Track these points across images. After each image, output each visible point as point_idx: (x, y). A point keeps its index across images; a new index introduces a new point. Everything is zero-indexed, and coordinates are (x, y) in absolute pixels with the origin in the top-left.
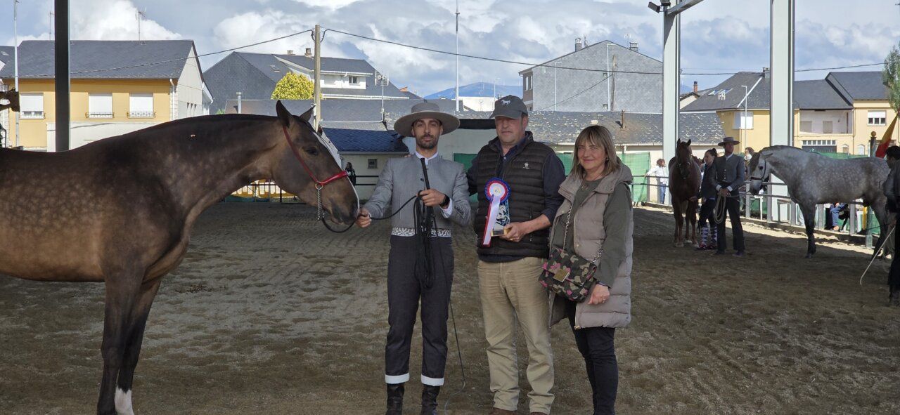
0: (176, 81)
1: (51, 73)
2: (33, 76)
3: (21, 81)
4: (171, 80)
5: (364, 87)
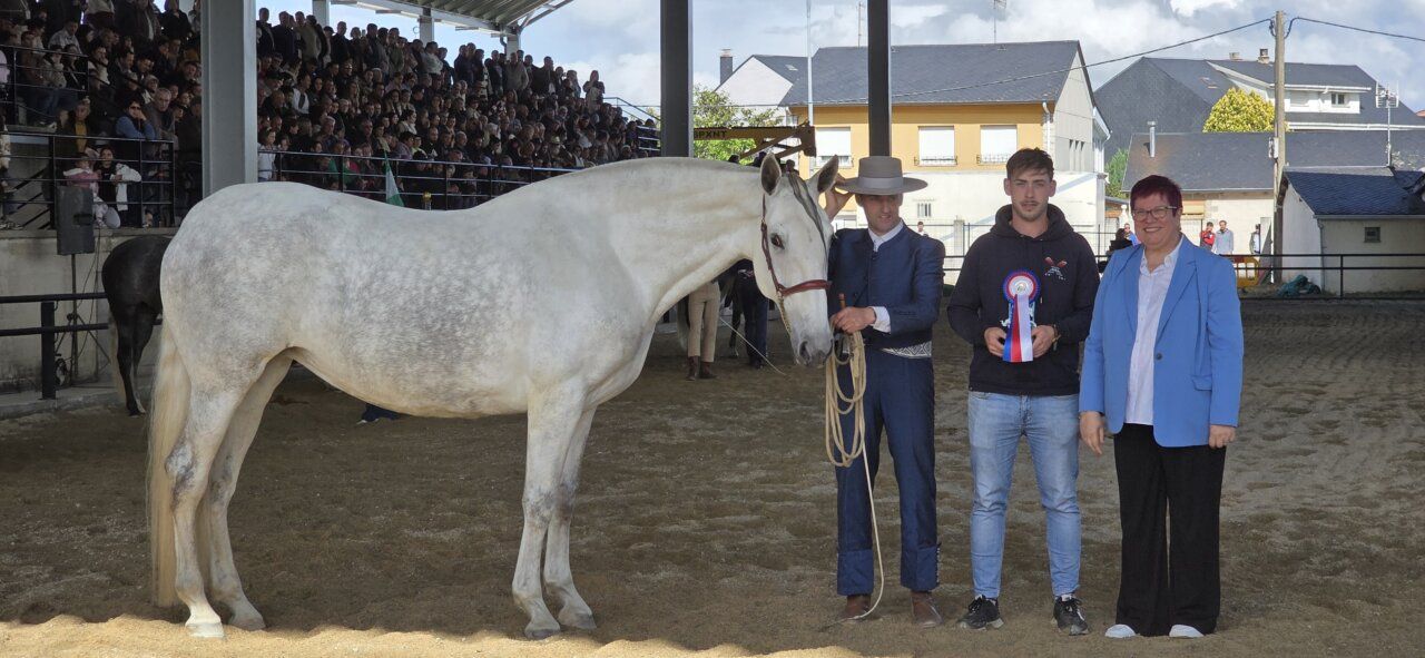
0: (1052, 106)
1: (863, 97)
2: (835, 102)
3: (816, 109)
4: (1044, 104)
5: (1358, 112)
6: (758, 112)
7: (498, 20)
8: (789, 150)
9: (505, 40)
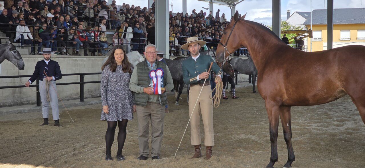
2: (318, 24)
3: (313, 26)
6: (297, 27)
7: (230, 3)
8: (305, 36)
9: (231, 8)
